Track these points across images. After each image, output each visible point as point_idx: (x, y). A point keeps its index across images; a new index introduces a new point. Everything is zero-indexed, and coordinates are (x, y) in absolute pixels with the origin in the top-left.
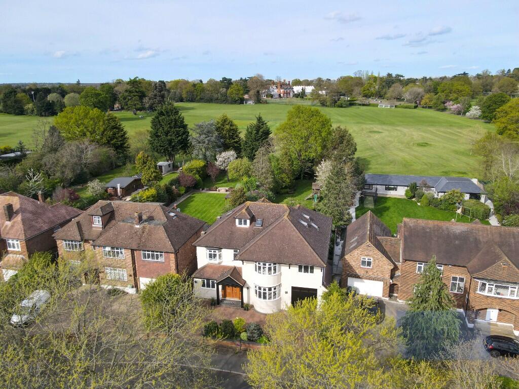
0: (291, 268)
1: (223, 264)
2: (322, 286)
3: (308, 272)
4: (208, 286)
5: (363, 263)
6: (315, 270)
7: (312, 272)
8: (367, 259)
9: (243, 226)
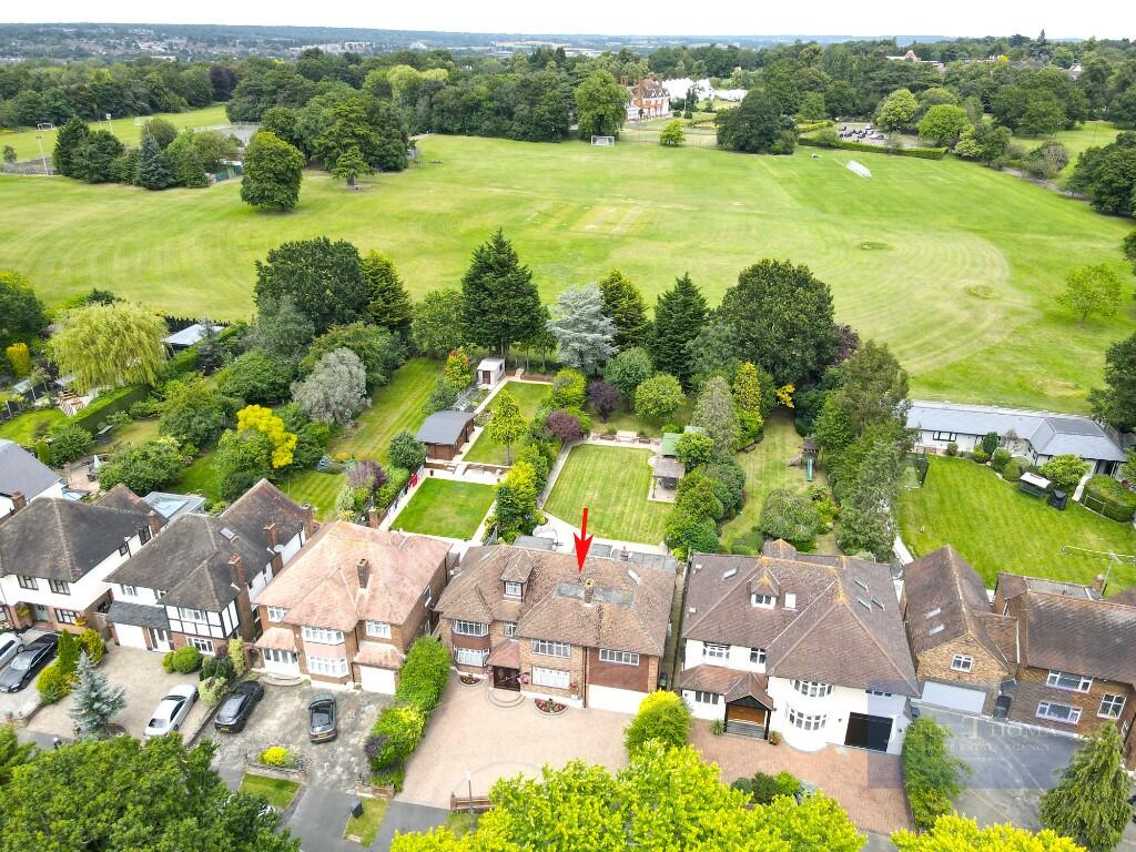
4: (707, 700)
5: (958, 663)
8: (963, 657)
9: (763, 605)
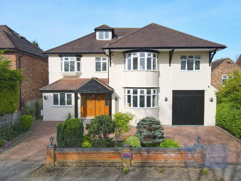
0: (171, 65)
1: (82, 77)
2: (211, 86)
3: (192, 70)
4: (63, 103)
6: (201, 65)
7: (198, 68)
9: (104, 39)
